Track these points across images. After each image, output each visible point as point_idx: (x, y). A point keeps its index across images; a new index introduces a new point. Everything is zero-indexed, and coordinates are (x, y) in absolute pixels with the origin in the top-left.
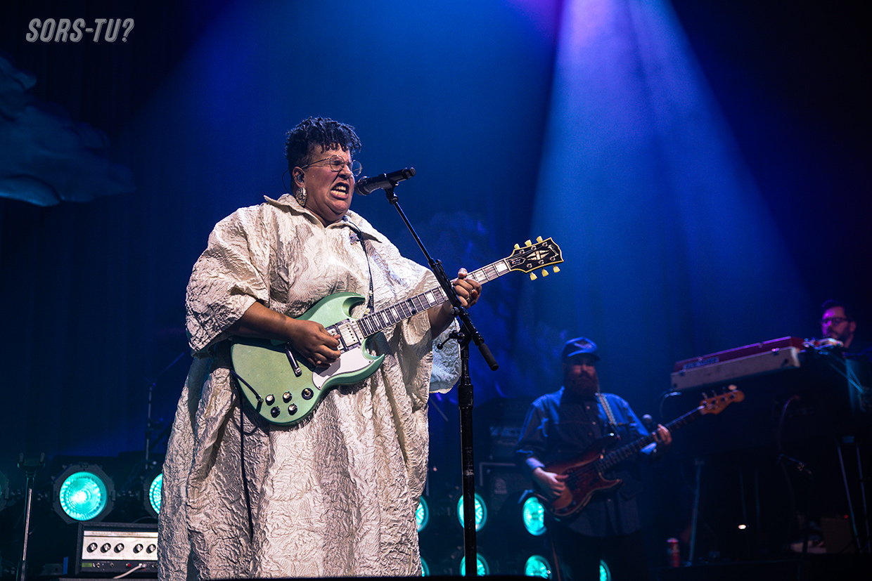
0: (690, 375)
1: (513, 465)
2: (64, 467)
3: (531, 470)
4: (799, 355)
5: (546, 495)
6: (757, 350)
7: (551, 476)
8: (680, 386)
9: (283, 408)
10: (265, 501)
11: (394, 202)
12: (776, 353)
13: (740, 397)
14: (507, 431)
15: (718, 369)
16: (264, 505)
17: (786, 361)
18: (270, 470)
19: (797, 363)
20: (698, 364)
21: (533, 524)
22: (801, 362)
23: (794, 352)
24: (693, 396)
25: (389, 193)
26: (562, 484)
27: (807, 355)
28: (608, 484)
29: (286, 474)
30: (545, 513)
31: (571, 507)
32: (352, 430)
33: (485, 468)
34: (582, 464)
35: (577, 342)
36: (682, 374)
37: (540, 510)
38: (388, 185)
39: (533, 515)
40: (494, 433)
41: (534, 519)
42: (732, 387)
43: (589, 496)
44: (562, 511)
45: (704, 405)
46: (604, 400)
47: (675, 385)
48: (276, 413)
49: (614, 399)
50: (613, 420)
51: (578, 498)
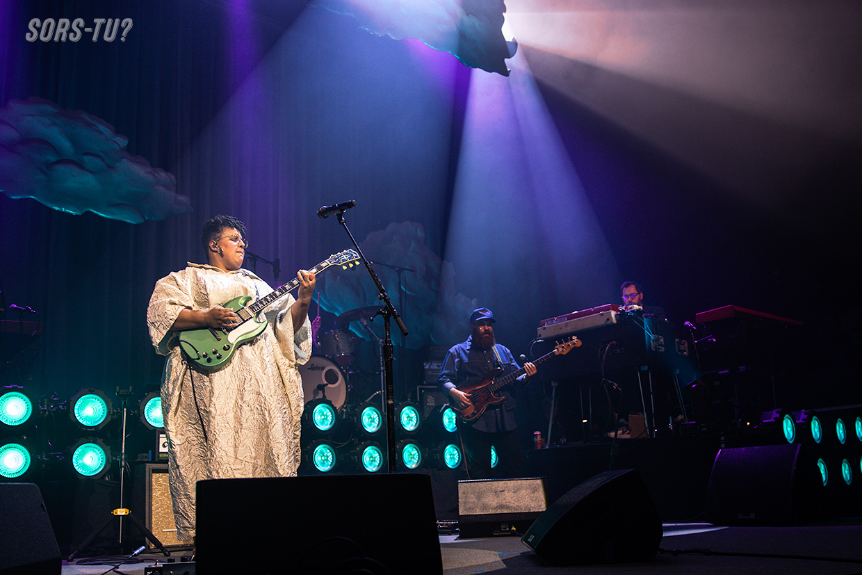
0: (549, 329)
1: (436, 387)
2: (146, 394)
3: (448, 390)
4: (616, 316)
5: (458, 407)
6: (591, 313)
7: (462, 393)
8: (542, 337)
9: (213, 357)
10: (212, 417)
11: (343, 223)
12: (602, 315)
13: (579, 344)
14: (435, 366)
15: (566, 325)
16: (212, 419)
17: (608, 319)
18: (212, 399)
19: (615, 321)
20: (554, 322)
21: (449, 425)
22: (617, 320)
23: (613, 313)
24: (551, 342)
25: (339, 217)
26: (468, 400)
27: (621, 315)
28: (497, 400)
29: (222, 399)
30: (456, 418)
31: (473, 414)
32: (259, 369)
33: (421, 389)
34: (481, 387)
35: (480, 311)
36: (545, 328)
37: (454, 416)
38: (339, 212)
39: (449, 420)
40: (427, 367)
41: (449, 422)
42: (574, 338)
43: (485, 407)
44: (468, 417)
45: (557, 348)
46: (495, 348)
47: (540, 336)
48: (209, 360)
49: (501, 348)
50: (500, 359)
51: (478, 409)
